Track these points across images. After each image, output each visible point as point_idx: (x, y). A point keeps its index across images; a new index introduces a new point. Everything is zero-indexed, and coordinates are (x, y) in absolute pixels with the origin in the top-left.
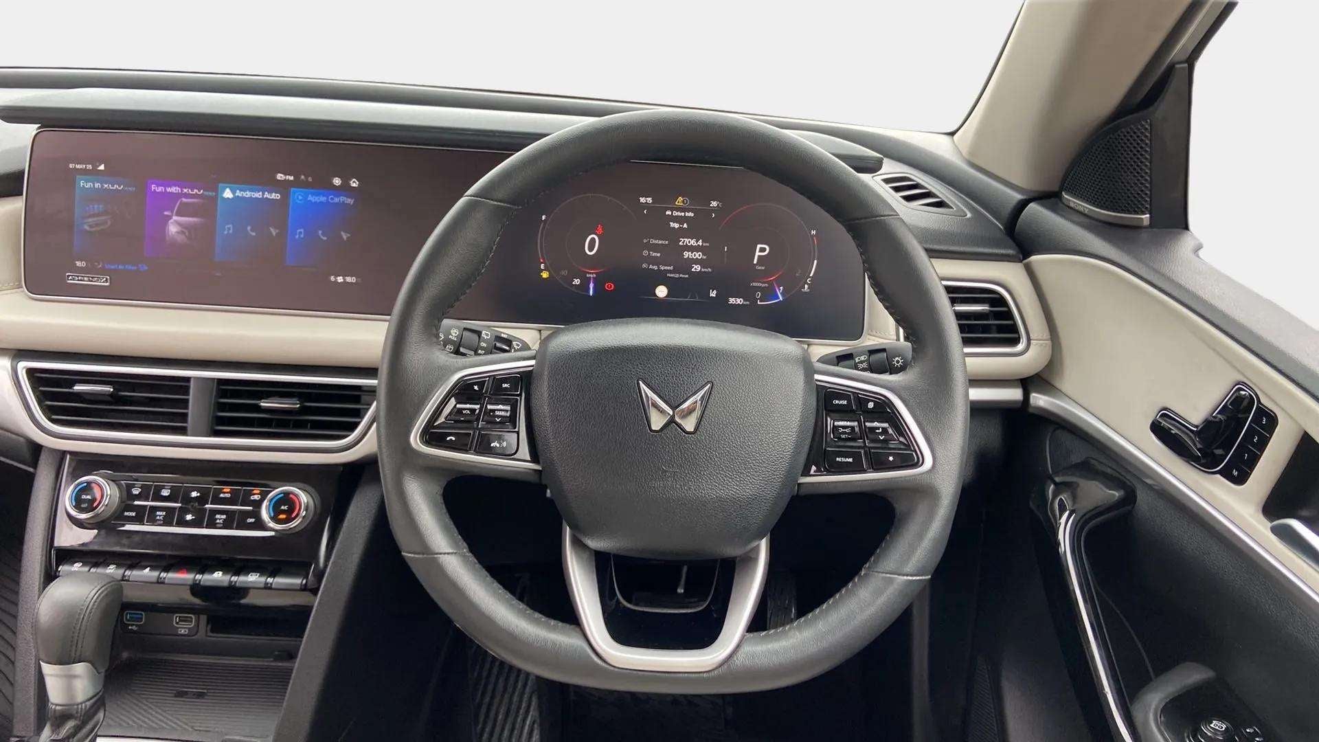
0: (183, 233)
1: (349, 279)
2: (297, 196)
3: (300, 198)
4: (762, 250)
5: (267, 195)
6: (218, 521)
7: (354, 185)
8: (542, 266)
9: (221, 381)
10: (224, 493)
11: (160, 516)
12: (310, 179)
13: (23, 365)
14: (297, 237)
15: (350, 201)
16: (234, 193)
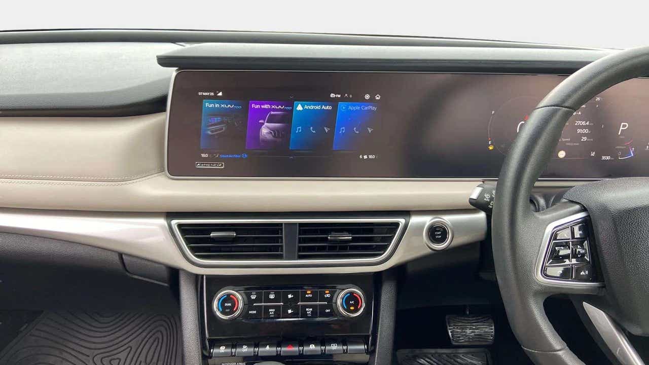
0: (271, 133)
1: (370, 157)
2: (342, 106)
3: (344, 108)
4: (624, 126)
5: (324, 107)
6: (308, 313)
7: (378, 98)
8: (490, 142)
9: (301, 225)
10: (308, 294)
11: (272, 312)
12: (351, 96)
13: (175, 222)
14: (341, 132)
15: (374, 108)
16: (303, 107)
